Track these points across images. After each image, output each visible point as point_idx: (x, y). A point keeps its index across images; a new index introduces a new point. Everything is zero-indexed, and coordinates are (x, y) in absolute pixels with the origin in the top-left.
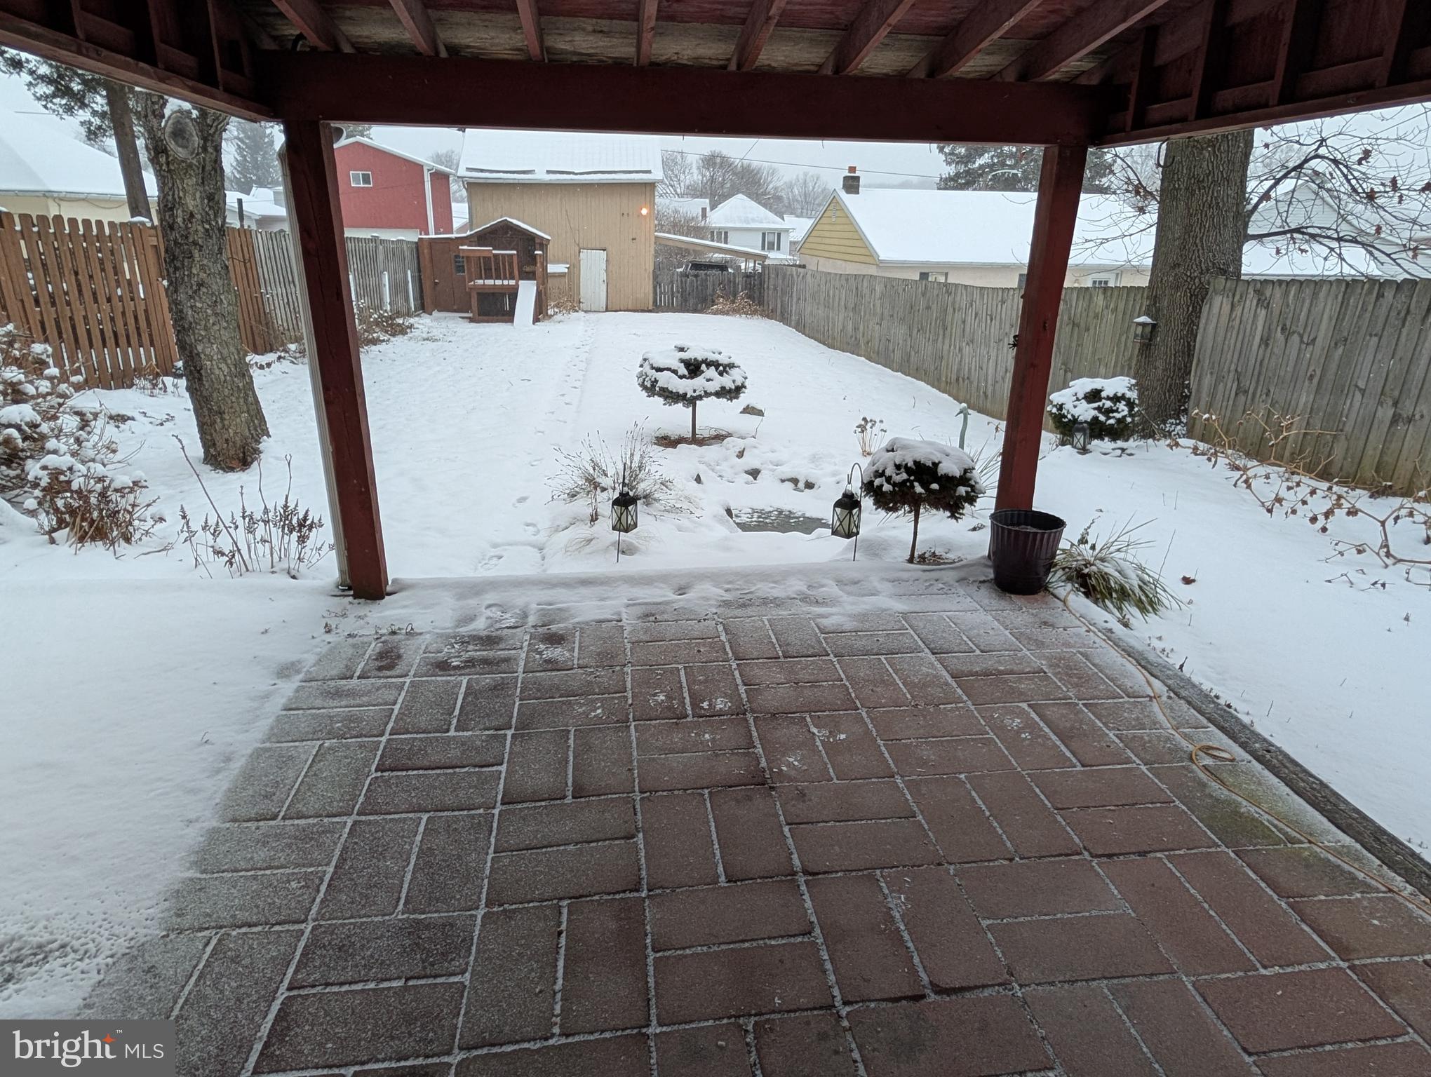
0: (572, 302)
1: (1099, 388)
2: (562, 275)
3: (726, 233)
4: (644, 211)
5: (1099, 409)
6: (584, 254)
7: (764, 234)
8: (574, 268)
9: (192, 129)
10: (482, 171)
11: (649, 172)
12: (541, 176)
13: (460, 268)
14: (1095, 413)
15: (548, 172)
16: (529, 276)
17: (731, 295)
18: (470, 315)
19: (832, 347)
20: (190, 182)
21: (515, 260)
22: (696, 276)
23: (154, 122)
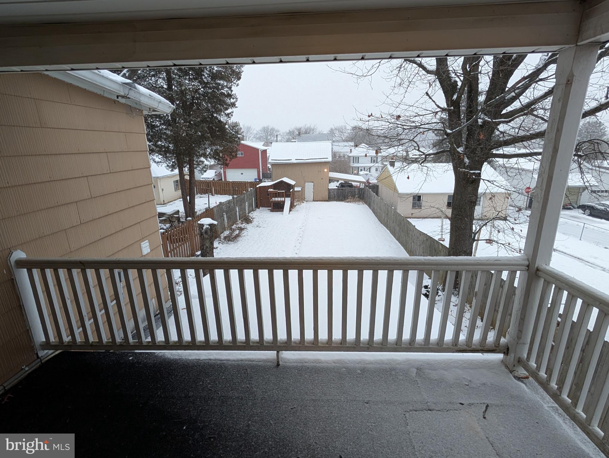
0: (302, 199)
1: (427, 285)
2: (299, 191)
3: (358, 158)
4: (326, 170)
5: (427, 291)
6: (306, 184)
7: (372, 157)
8: (303, 188)
9: (209, 231)
10: (276, 160)
11: (327, 158)
12: (294, 161)
13: (268, 195)
14: (426, 292)
15: (296, 159)
16: (288, 196)
17: (353, 196)
18: (270, 208)
19: (381, 223)
20: (208, 241)
21: (284, 193)
22: (342, 190)
23: (201, 229)
